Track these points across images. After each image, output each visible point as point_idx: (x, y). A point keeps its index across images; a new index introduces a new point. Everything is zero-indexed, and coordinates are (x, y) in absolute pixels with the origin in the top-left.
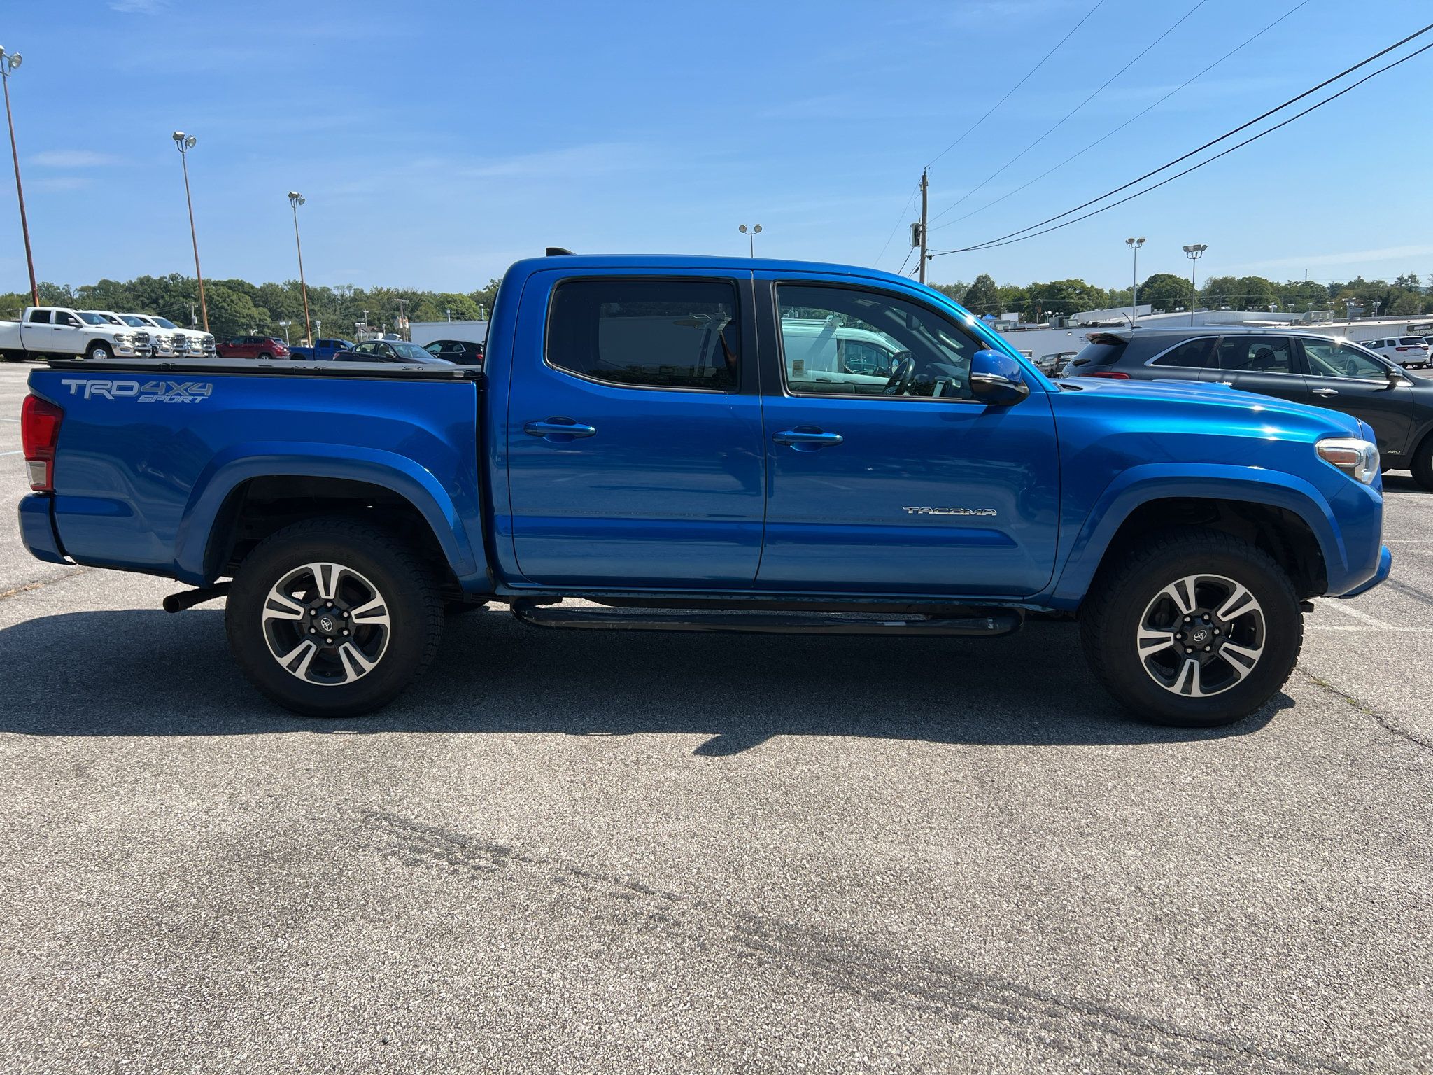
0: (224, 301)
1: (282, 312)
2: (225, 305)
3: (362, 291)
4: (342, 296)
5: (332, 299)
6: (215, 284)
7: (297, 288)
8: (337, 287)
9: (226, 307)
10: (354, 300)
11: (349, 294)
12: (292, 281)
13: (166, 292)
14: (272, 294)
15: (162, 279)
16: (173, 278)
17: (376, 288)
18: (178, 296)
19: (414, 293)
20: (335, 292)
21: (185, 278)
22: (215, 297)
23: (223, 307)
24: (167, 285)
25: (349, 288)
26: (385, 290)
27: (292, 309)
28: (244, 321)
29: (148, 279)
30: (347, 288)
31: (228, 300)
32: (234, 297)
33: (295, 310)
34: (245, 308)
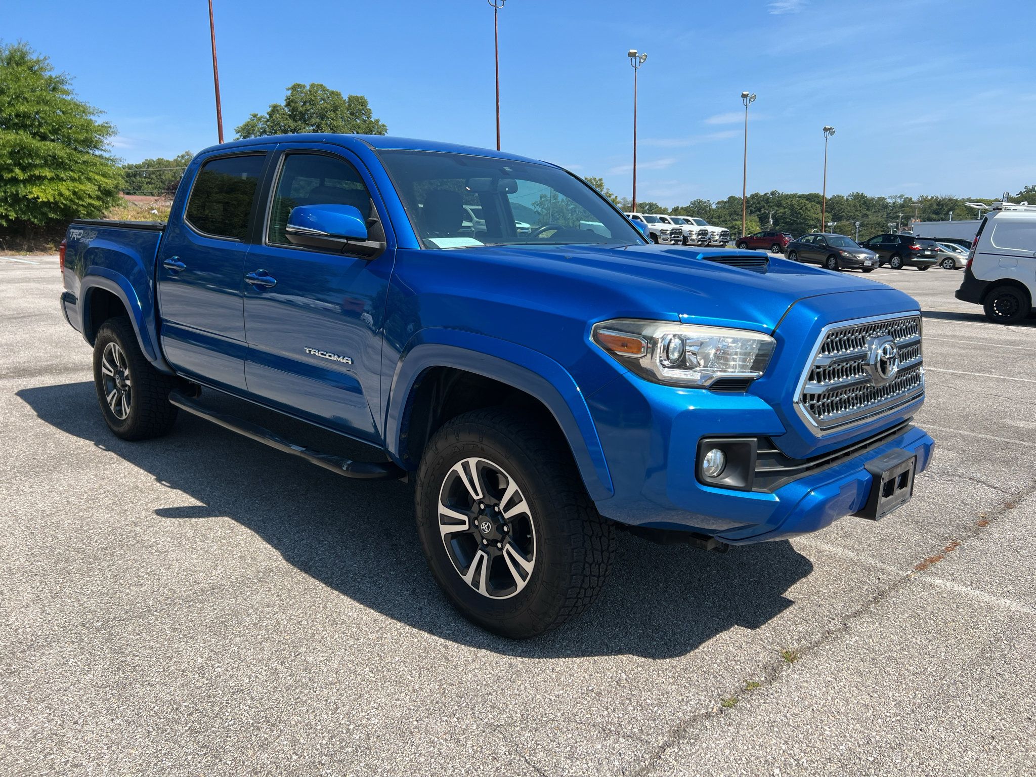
0: (801, 209)
1: (843, 216)
2: (801, 211)
3: (911, 199)
4: (894, 203)
5: (886, 206)
6: (800, 197)
7: (858, 198)
8: (891, 197)
9: (802, 213)
10: (902, 206)
11: (899, 201)
12: (855, 193)
13: (767, 204)
14: (837, 203)
15: (765, 194)
16: (773, 193)
17: (922, 196)
18: (774, 206)
19: (950, 200)
20: (889, 201)
21: (781, 193)
22: (795, 206)
23: (799, 213)
24: (768, 198)
25: (901, 197)
26: (929, 197)
27: (850, 214)
28: (812, 222)
29: (757, 195)
30: (899, 197)
31: (804, 208)
32: (809, 206)
33: (852, 214)
34: (815, 213)
